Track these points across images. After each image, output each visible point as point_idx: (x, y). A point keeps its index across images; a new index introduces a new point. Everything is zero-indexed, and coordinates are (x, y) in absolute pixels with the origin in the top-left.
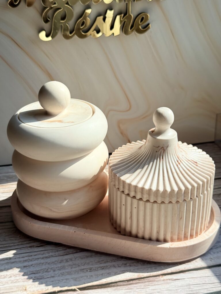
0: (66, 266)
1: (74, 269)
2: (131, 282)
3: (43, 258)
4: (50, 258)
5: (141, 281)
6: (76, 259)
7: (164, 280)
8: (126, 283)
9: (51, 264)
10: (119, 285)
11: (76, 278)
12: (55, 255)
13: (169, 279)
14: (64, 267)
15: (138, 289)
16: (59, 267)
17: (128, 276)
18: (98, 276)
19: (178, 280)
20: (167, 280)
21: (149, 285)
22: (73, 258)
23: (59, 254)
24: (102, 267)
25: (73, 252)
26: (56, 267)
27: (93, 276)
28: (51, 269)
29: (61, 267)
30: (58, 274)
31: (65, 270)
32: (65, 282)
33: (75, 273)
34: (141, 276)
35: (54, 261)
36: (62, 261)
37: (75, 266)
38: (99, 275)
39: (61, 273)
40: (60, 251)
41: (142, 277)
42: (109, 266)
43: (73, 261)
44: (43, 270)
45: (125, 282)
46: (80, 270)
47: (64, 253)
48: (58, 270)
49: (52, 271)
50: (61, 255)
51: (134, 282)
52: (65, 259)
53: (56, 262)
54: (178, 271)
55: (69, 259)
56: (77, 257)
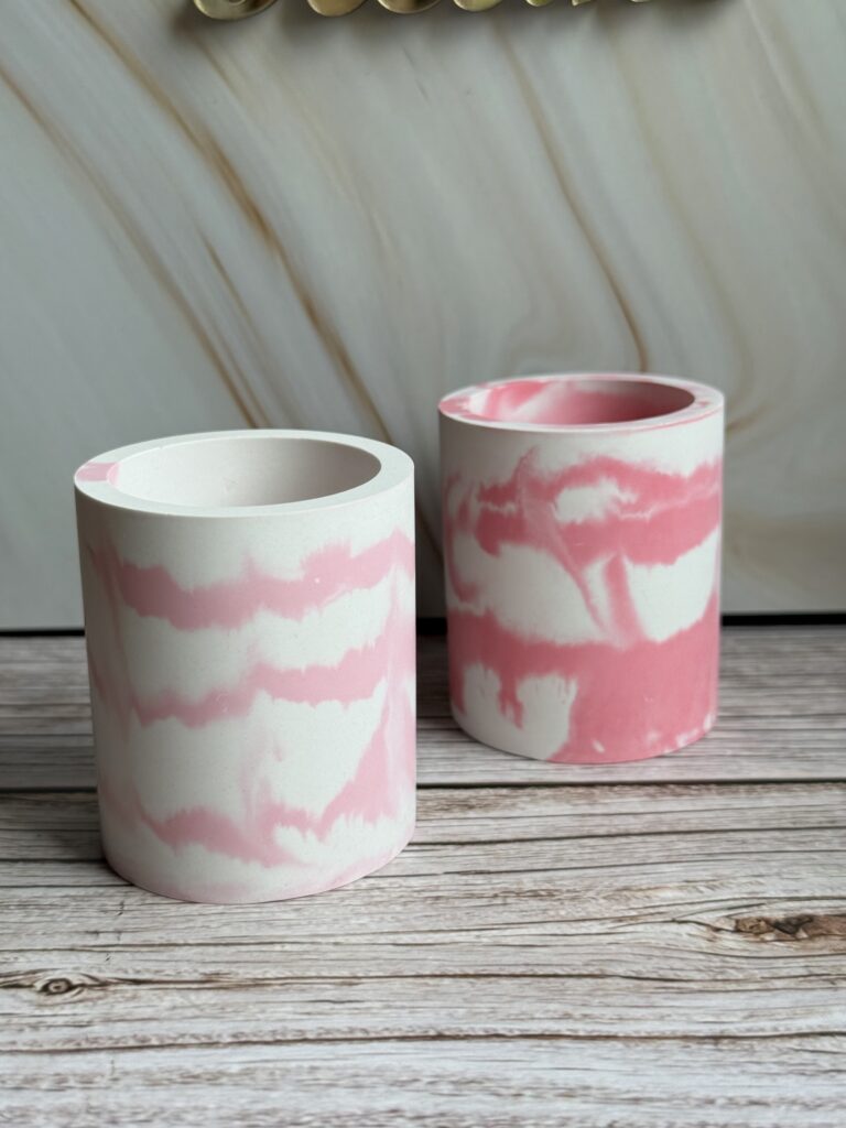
0: (39, 1111)
6: (116, 1080)
12: (14, 1043)
14: (22, 1116)
22: (103, 1076)
23: (35, 1042)
25: (121, 1045)
29: (9, 1115)
36: (34, 1080)
40: (50, 1026)
43: (94, 1093)
47: (70, 1041)
50: (46, 1047)
52: (57, 1075)
55: (75, 1075)
56: (126, 1073)
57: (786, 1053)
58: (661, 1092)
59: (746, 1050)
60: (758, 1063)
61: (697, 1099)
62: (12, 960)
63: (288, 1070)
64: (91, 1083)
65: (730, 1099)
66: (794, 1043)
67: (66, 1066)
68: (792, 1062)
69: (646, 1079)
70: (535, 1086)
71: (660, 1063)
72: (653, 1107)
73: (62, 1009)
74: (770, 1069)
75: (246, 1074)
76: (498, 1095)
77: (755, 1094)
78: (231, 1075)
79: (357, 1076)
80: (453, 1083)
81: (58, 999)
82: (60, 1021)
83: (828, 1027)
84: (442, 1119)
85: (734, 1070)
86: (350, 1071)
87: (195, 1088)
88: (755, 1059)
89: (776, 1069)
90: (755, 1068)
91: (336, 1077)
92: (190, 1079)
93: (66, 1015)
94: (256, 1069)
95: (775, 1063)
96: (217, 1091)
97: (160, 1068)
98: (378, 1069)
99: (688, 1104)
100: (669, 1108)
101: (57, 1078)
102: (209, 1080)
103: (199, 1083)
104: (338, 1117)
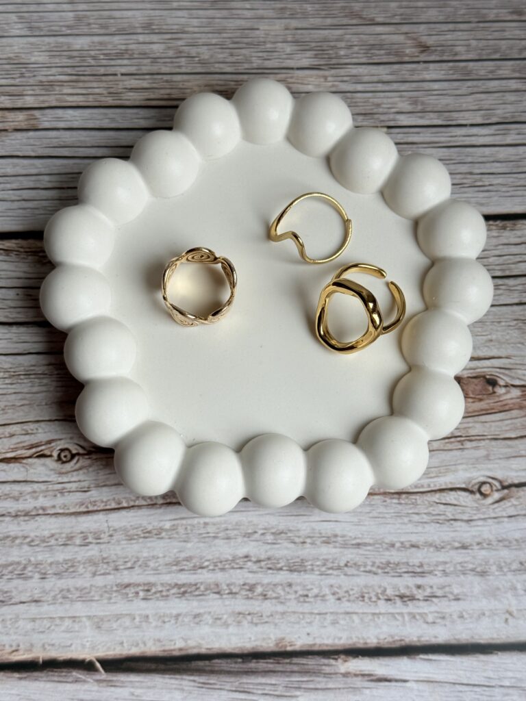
0: (79, 562)
1: (100, 581)
2: (253, 665)
3: (16, 516)
4: (37, 518)
5: (279, 668)
6: (111, 536)
7: (346, 675)
8: (237, 666)
9: (37, 545)
10: (216, 669)
11: (102, 620)
12: (54, 507)
13: (363, 675)
14: (73, 566)
15: (266, 694)
16: (58, 563)
17: (250, 638)
18: (164, 622)
19: (387, 684)
20: (356, 675)
21: (300, 688)
22: (104, 533)
23: (65, 506)
24: (184, 585)
25: (108, 507)
26: (49, 561)
27: (151, 620)
28: (37, 565)
29: (66, 566)
30: (52, 594)
31: (73, 578)
32: (68, 631)
33: (101, 596)
34: (286, 646)
35: (46, 533)
36: (72, 537)
37: (105, 566)
38: (166, 620)
39: (62, 591)
41: (289, 649)
42: (202, 588)
43: (103, 546)
44: (10, 568)
45: (236, 663)
46: (117, 585)
47: (82, 504)
48: (55, 574)
49: (37, 576)
50: (72, 510)
51: (262, 665)
52: (82, 533)
53: (53, 542)
54: (397, 645)
55: (91, 533)
56: (115, 530)
57: (432, 506)
58: (371, 538)
59: (413, 504)
60: (417, 514)
61: (387, 544)
62: (35, 431)
63: (193, 526)
64: (100, 539)
65: (402, 543)
66: (436, 497)
67: (85, 525)
68: (434, 513)
69: (364, 528)
70: (312, 535)
71: (371, 515)
72: (366, 550)
73: (72, 476)
74: (423, 518)
75: (174, 530)
76: (295, 543)
77: (414, 539)
78: (166, 530)
79: (227, 529)
80: (273, 533)
81: (68, 467)
82: (73, 486)
83: (455, 483)
84: (269, 562)
85: (406, 520)
86: (223, 526)
87: (150, 542)
88: (416, 511)
89: (426, 518)
90: (416, 518)
91: (217, 531)
92: (147, 534)
93: (75, 482)
94: (178, 525)
95: (425, 514)
96: (161, 543)
97: (131, 526)
98: (237, 524)
99: (382, 547)
100: (373, 551)
101: (82, 535)
102: (156, 534)
103: (152, 537)
104: (221, 562)
